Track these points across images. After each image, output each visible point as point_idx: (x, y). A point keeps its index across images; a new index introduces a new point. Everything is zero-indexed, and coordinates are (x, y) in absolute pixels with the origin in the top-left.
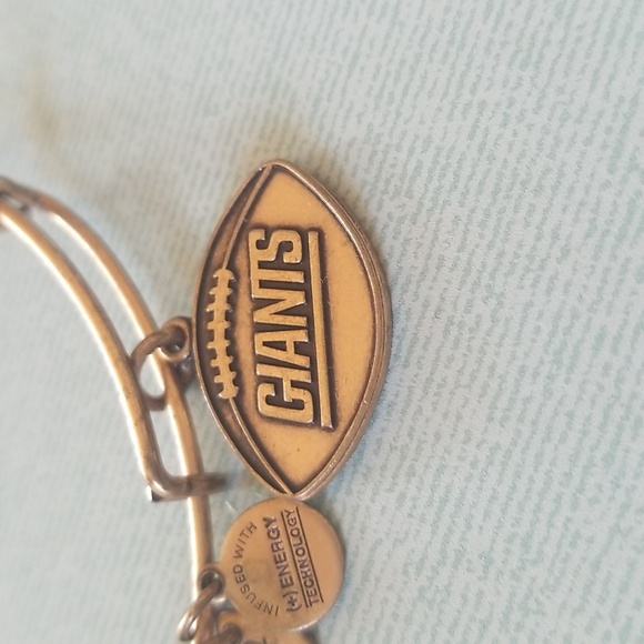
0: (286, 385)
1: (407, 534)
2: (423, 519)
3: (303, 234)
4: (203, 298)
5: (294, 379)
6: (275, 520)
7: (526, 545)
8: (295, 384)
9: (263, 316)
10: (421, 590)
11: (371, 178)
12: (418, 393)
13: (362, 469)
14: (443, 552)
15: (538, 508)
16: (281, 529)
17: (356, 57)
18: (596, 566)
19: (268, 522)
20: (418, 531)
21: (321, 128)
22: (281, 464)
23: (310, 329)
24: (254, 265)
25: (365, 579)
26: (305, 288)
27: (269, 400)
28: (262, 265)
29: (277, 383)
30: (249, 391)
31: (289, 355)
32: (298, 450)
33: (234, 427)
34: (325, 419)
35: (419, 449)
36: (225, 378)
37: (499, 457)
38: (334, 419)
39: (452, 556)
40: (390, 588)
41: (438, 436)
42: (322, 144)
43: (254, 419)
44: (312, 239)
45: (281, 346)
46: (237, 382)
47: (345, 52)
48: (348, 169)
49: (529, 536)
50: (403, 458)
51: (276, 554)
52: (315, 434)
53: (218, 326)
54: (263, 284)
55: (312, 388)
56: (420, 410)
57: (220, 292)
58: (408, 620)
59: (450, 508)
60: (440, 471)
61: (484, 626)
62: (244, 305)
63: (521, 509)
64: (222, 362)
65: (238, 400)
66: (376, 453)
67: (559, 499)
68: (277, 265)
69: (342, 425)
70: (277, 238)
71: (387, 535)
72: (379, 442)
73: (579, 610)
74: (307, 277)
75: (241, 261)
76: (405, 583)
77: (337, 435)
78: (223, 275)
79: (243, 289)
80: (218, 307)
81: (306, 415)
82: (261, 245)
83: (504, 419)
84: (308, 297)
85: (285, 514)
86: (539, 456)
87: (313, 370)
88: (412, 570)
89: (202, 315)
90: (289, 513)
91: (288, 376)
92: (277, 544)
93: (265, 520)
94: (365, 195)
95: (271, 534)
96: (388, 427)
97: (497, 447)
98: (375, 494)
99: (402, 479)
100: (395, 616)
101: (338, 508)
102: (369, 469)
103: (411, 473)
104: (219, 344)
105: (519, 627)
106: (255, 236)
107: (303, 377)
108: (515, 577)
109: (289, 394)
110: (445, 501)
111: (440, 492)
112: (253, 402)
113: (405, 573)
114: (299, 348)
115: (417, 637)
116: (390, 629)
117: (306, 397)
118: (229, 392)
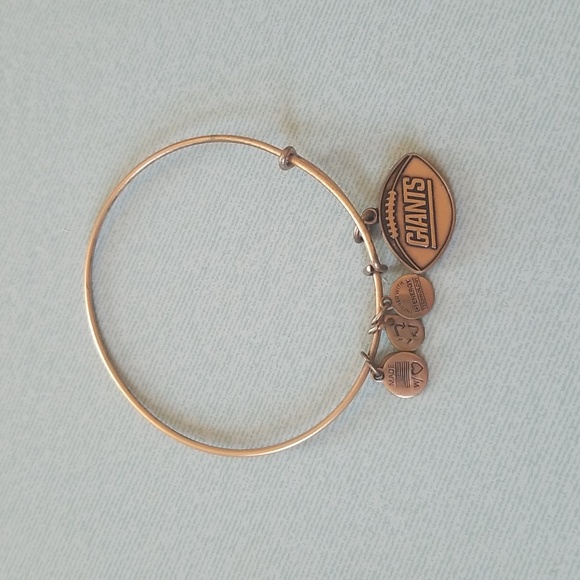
0: (418, 234)
1: (459, 285)
2: (465, 280)
3: (425, 180)
4: (384, 201)
5: (421, 231)
6: (410, 281)
7: (502, 286)
8: (421, 233)
9: (408, 209)
10: (464, 303)
11: (448, 163)
12: (465, 238)
13: (441, 264)
14: (472, 290)
15: (507, 273)
16: (413, 284)
17: (443, 119)
18: (527, 290)
19: (408, 281)
20: (463, 284)
21: (427, 144)
22: (415, 261)
23: (428, 213)
24: (405, 191)
25: (442, 301)
26: (426, 199)
27: (411, 238)
28: (408, 190)
29: (415, 233)
30: (402, 236)
31: (420, 223)
32: (421, 256)
33: (396, 248)
34: (434, 246)
35: (464, 257)
36: (393, 230)
37: (494, 258)
38: (437, 246)
39: (476, 291)
40: (452, 303)
41: (472, 252)
43: (405, 245)
44: (429, 182)
45: (417, 220)
46: (398, 232)
47: (439, 117)
48: (439, 159)
49: (504, 283)
50: (458, 260)
51: (411, 292)
52: (429, 250)
53: (390, 211)
54: (409, 197)
55: (429, 234)
56: (465, 244)
57: (391, 199)
58: (458, 313)
59: (475, 275)
60: (473, 263)
61: (487, 312)
62: (400, 205)
63: (501, 274)
64: (392, 224)
65: (398, 238)
66: (447, 258)
67: (514, 270)
68: (415, 190)
69: (439, 248)
70: (414, 181)
71: (451, 286)
72: (449, 255)
73: (520, 304)
74: (427, 196)
75: (399, 189)
76: (458, 301)
77: (437, 251)
78: (392, 193)
79: (400, 198)
80: (390, 205)
81: (426, 244)
82: (408, 183)
83: (497, 246)
84: (427, 203)
85: (414, 279)
86: (508, 257)
87: (429, 228)
88: (460, 296)
89: (383, 207)
91: (419, 230)
92: (411, 289)
93: (406, 281)
94: (445, 168)
95: (409, 286)
96: (451, 250)
97: (493, 255)
98: (446, 272)
99: (457, 267)
100: (454, 312)
101: (431, 278)
102: (444, 264)
103: (461, 265)
104: (391, 218)
105: (500, 311)
106: (405, 180)
107: (425, 230)
108: (498, 295)
109: (419, 236)
110: (474, 273)
111: (472, 270)
112: (404, 239)
113: (458, 298)
114: (423, 221)
115: (462, 318)
116: (451, 317)
117: (426, 237)
118: (394, 236)
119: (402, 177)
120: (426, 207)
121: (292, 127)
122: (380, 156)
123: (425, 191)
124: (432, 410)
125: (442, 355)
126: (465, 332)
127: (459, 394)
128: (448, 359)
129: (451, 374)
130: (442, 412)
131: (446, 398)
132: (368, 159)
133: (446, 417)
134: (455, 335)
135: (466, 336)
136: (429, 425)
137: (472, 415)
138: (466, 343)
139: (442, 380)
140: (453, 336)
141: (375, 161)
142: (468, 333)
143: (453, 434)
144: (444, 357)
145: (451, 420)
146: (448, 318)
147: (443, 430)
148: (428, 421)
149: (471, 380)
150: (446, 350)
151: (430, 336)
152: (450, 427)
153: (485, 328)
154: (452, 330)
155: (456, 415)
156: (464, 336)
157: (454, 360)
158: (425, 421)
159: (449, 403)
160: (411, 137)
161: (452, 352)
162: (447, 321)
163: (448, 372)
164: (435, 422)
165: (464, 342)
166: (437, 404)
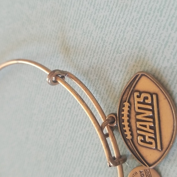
3: (151, 95)
4: (121, 110)
5: (149, 136)
6: (143, 172)
8: (150, 137)
9: (139, 117)
11: (172, 79)
16: (145, 174)
17: (167, 42)
19: (141, 172)
21: (155, 62)
22: (145, 158)
24: (136, 102)
27: (142, 141)
28: (139, 103)
29: (144, 137)
30: (135, 138)
31: (148, 129)
33: (131, 146)
34: (159, 149)
36: (128, 133)
38: (162, 148)
42: (155, 67)
43: (137, 145)
44: (154, 96)
45: (145, 126)
46: (132, 135)
47: (163, 40)
48: (164, 75)
52: (156, 151)
53: (125, 118)
54: (139, 108)
57: (126, 109)
64: (127, 128)
66: (172, 156)
68: (144, 103)
69: (164, 150)
70: (143, 95)
72: (173, 153)
74: (153, 107)
75: (132, 100)
77: (162, 152)
78: (127, 104)
79: (132, 108)
80: (125, 113)
81: (153, 146)
82: (138, 97)
84: (153, 113)
85: (146, 170)
87: (155, 134)
90: (147, 170)
91: (147, 135)
93: (140, 171)
94: (170, 83)
95: (142, 175)
98: (172, 167)
102: (170, 160)
104: (126, 123)
106: (136, 94)
112: (136, 140)
114: (151, 128)
117: (153, 141)
118: (129, 137)
119: (133, 91)
120: (153, 117)
121: (66, 49)
122: (121, 71)
123: (152, 104)
132: (113, 73)
141: (118, 75)
160: (143, 57)
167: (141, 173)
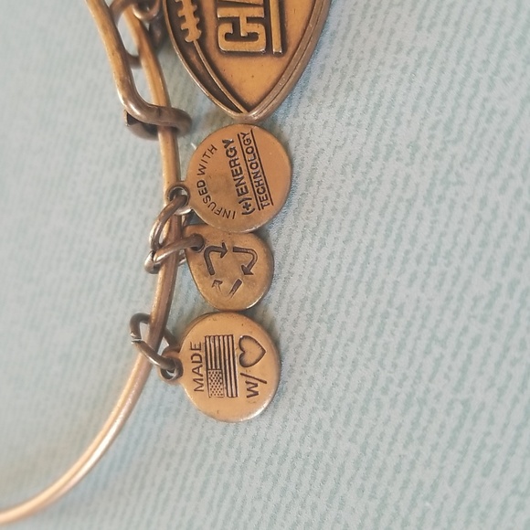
0: (243, 22)
1: (345, 139)
2: (359, 126)
5: (250, 16)
6: (233, 142)
7: (448, 129)
8: (250, 20)
10: (357, 184)
12: (357, 18)
13: (307, 93)
14: (376, 149)
15: (459, 95)
16: (238, 148)
18: (510, 133)
19: (227, 143)
20: (355, 136)
22: (237, 91)
25: (309, 185)
27: (227, 37)
29: (235, 22)
30: (211, 33)
33: (198, 65)
34: (276, 47)
35: (357, 67)
36: (190, 24)
37: (426, 58)
38: (284, 45)
39: (383, 150)
40: (329, 188)
41: (373, 52)
43: (215, 56)
46: (201, 25)
49: (451, 120)
50: (343, 77)
51: (234, 169)
52: (266, 61)
55: (265, 21)
56: (358, 32)
58: (345, 211)
59: (382, 111)
60: (374, 82)
61: (410, 203)
63: (444, 99)
64: (187, 10)
65: (202, 41)
66: (320, 77)
67: (477, 84)
71: (328, 144)
72: (323, 67)
73: (495, 174)
76: (343, 181)
77: (286, 59)
81: (260, 45)
83: (432, 25)
85: (241, 136)
86: (460, 53)
87: (265, 6)
88: (349, 169)
90: (245, 135)
91: (244, 14)
92: (234, 161)
93: (223, 142)
95: (229, 153)
96: (331, 52)
97: (425, 50)
98: (318, 113)
99: (341, 97)
100: (334, 210)
101: (286, 130)
102: (314, 92)
103: (350, 87)
105: (441, 198)
107: (257, 11)
108: (438, 157)
109: (245, 29)
110: (378, 105)
111: (375, 99)
113: (343, 173)
115: (352, 224)
116: (329, 222)
118: (193, 35)
124: (292, 453)
125: (310, 318)
126: (361, 259)
127: (348, 416)
128: (324, 327)
129: (330, 364)
130: (311, 460)
131: (319, 426)
133: (320, 475)
134: (339, 270)
135: (363, 267)
136: (284, 490)
137: (379, 476)
138: (362, 287)
139: (312, 379)
140: (332, 272)
142: (367, 262)
143: (337, 521)
144: (315, 324)
145: (330, 484)
146: (323, 226)
147: (314, 507)
148: (281, 483)
149: (374, 383)
150: (318, 305)
151: (284, 273)
152: (330, 500)
153: (405, 245)
154: (331, 256)
155: (342, 469)
156: (357, 268)
157: (336, 331)
158: (275, 481)
159: (326, 436)
161: (331, 310)
162: (320, 233)
163: (324, 361)
164: (298, 486)
165: (359, 282)
166: (302, 440)
167: (228, 148)
